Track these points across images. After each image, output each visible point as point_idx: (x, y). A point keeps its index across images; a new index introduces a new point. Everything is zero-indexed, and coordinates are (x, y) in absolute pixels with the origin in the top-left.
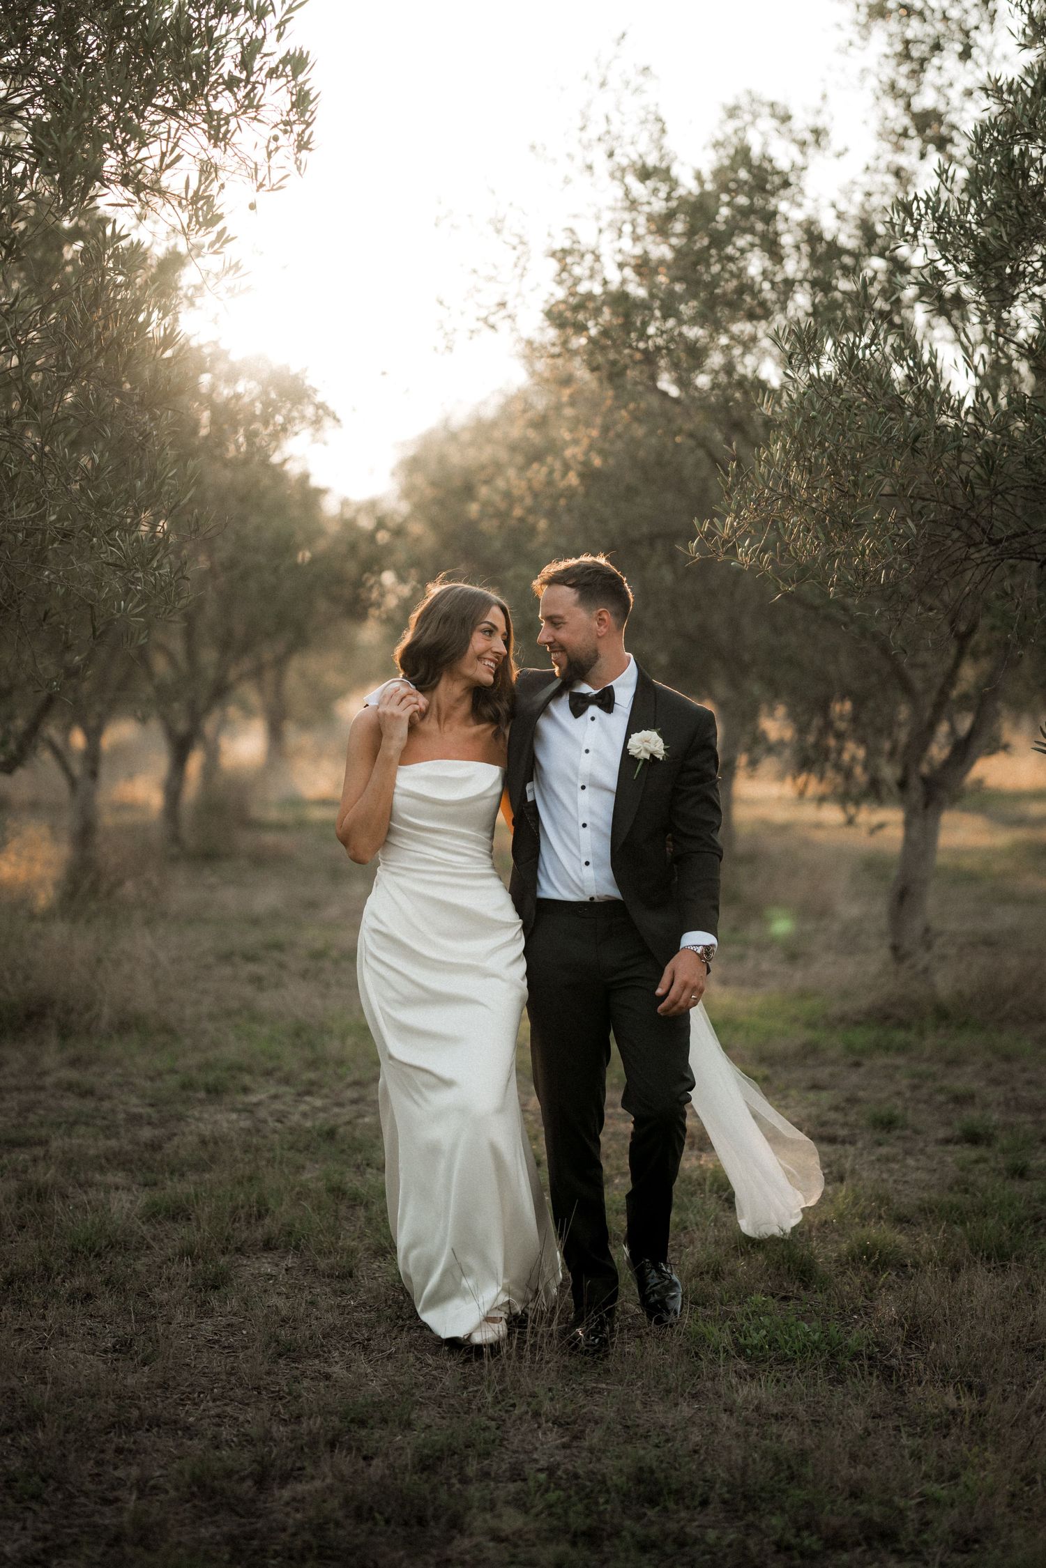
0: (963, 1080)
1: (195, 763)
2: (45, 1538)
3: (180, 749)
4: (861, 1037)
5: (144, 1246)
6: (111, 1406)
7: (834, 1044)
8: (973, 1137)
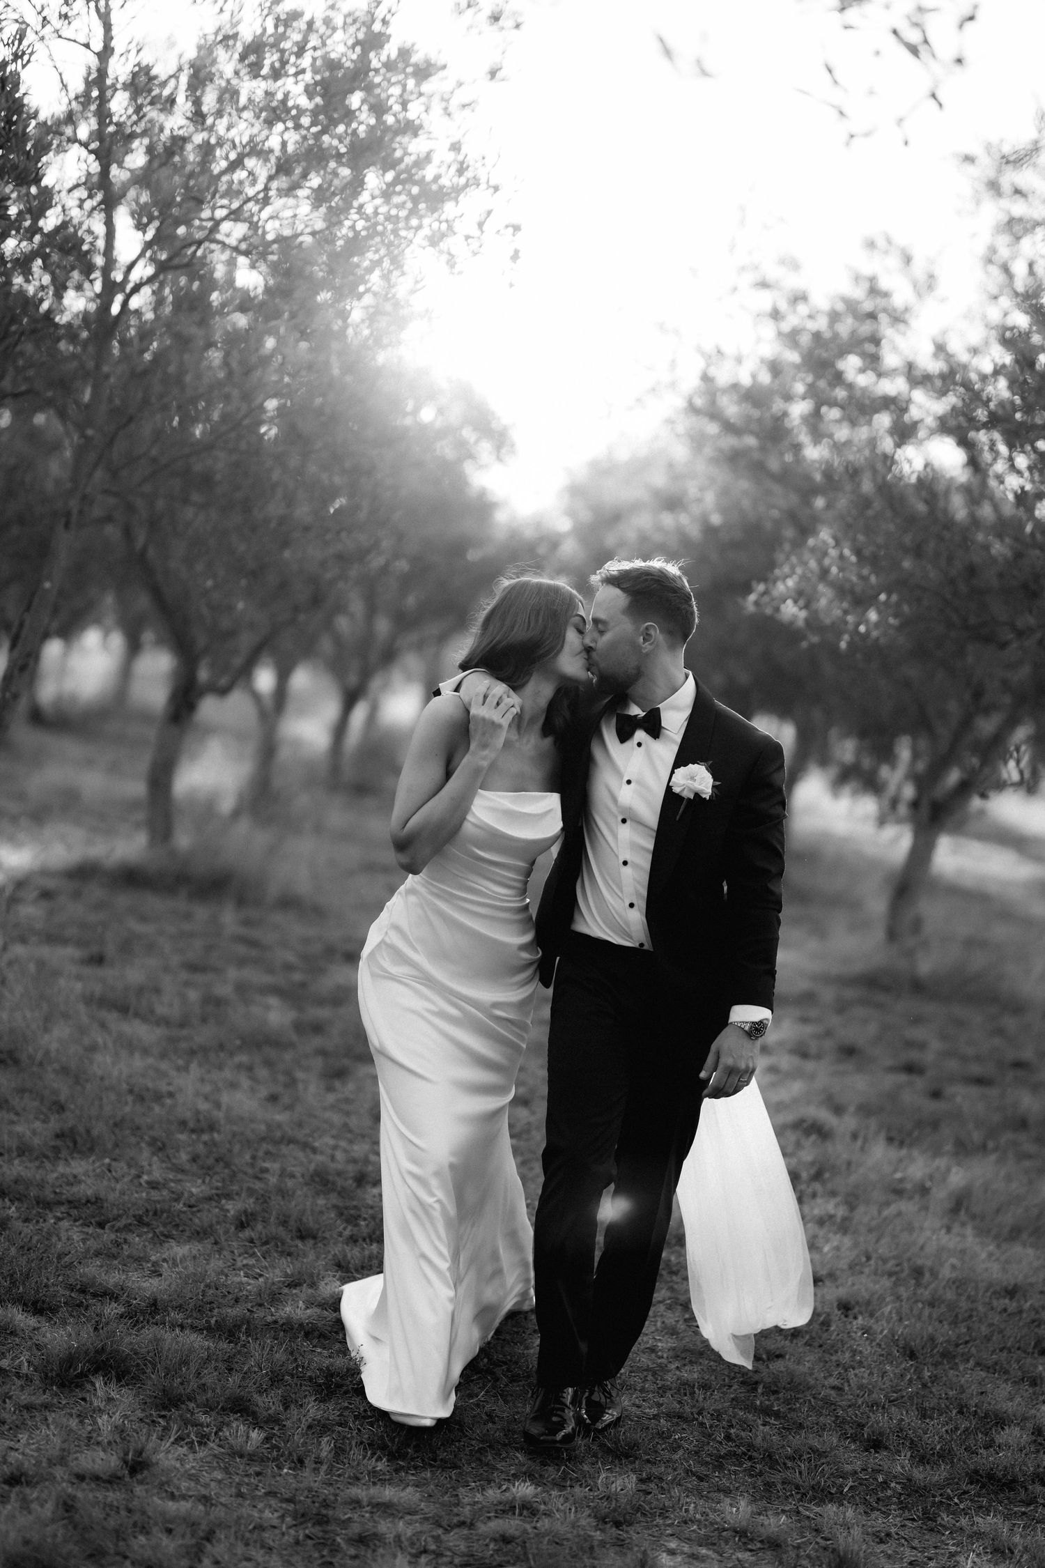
0: (918, 1033)
1: (359, 714)
2: (217, 1188)
3: (350, 699)
4: (850, 993)
5: (291, 1045)
6: (263, 1127)
7: (828, 995)
8: (911, 1069)
